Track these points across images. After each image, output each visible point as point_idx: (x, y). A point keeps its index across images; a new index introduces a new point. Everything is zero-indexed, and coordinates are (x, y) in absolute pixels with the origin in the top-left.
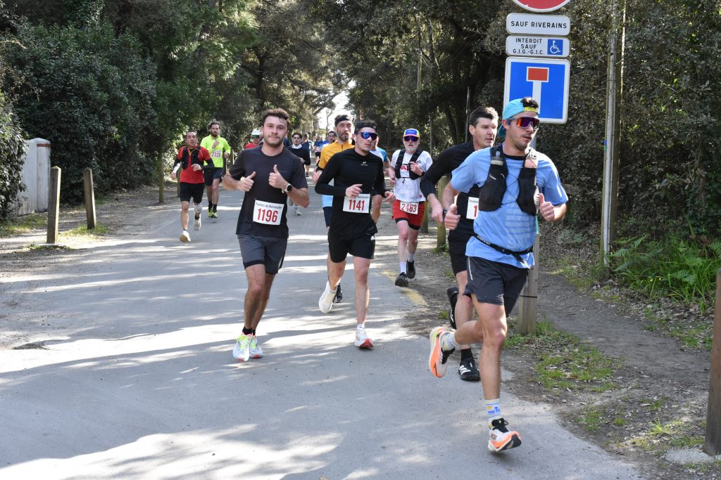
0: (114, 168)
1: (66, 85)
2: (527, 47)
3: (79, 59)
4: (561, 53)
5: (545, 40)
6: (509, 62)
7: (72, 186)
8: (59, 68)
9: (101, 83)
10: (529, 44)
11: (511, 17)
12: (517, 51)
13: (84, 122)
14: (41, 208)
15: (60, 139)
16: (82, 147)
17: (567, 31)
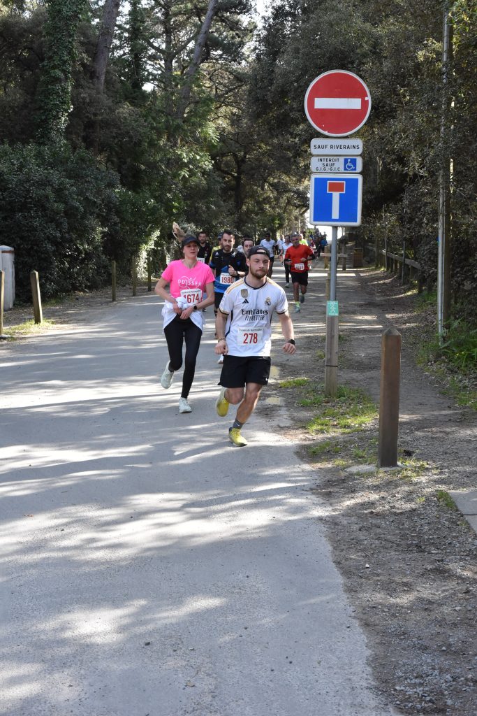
1: (26, 198)
2: (327, 165)
3: (38, 173)
4: (355, 169)
5: (342, 160)
6: (313, 177)
8: (21, 183)
9: (58, 195)
10: (329, 163)
11: (314, 142)
12: (319, 169)
13: (42, 230)
14: (7, 307)
15: (22, 246)
16: (42, 253)
17: (359, 151)
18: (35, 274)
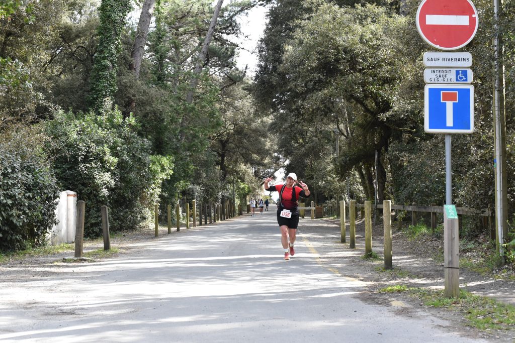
0: (122, 214)
1: (88, 152)
2: (440, 76)
4: (466, 80)
5: (454, 71)
6: (427, 88)
7: (92, 225)
9: (113, 151)
10: (441, 74)
14: (70, 241)
15: (84, 191)
16: (99, 197)
17: (470, 64)
18: (105, 208)
